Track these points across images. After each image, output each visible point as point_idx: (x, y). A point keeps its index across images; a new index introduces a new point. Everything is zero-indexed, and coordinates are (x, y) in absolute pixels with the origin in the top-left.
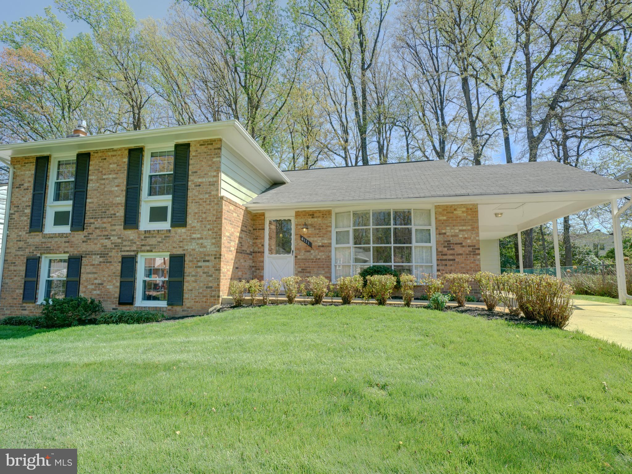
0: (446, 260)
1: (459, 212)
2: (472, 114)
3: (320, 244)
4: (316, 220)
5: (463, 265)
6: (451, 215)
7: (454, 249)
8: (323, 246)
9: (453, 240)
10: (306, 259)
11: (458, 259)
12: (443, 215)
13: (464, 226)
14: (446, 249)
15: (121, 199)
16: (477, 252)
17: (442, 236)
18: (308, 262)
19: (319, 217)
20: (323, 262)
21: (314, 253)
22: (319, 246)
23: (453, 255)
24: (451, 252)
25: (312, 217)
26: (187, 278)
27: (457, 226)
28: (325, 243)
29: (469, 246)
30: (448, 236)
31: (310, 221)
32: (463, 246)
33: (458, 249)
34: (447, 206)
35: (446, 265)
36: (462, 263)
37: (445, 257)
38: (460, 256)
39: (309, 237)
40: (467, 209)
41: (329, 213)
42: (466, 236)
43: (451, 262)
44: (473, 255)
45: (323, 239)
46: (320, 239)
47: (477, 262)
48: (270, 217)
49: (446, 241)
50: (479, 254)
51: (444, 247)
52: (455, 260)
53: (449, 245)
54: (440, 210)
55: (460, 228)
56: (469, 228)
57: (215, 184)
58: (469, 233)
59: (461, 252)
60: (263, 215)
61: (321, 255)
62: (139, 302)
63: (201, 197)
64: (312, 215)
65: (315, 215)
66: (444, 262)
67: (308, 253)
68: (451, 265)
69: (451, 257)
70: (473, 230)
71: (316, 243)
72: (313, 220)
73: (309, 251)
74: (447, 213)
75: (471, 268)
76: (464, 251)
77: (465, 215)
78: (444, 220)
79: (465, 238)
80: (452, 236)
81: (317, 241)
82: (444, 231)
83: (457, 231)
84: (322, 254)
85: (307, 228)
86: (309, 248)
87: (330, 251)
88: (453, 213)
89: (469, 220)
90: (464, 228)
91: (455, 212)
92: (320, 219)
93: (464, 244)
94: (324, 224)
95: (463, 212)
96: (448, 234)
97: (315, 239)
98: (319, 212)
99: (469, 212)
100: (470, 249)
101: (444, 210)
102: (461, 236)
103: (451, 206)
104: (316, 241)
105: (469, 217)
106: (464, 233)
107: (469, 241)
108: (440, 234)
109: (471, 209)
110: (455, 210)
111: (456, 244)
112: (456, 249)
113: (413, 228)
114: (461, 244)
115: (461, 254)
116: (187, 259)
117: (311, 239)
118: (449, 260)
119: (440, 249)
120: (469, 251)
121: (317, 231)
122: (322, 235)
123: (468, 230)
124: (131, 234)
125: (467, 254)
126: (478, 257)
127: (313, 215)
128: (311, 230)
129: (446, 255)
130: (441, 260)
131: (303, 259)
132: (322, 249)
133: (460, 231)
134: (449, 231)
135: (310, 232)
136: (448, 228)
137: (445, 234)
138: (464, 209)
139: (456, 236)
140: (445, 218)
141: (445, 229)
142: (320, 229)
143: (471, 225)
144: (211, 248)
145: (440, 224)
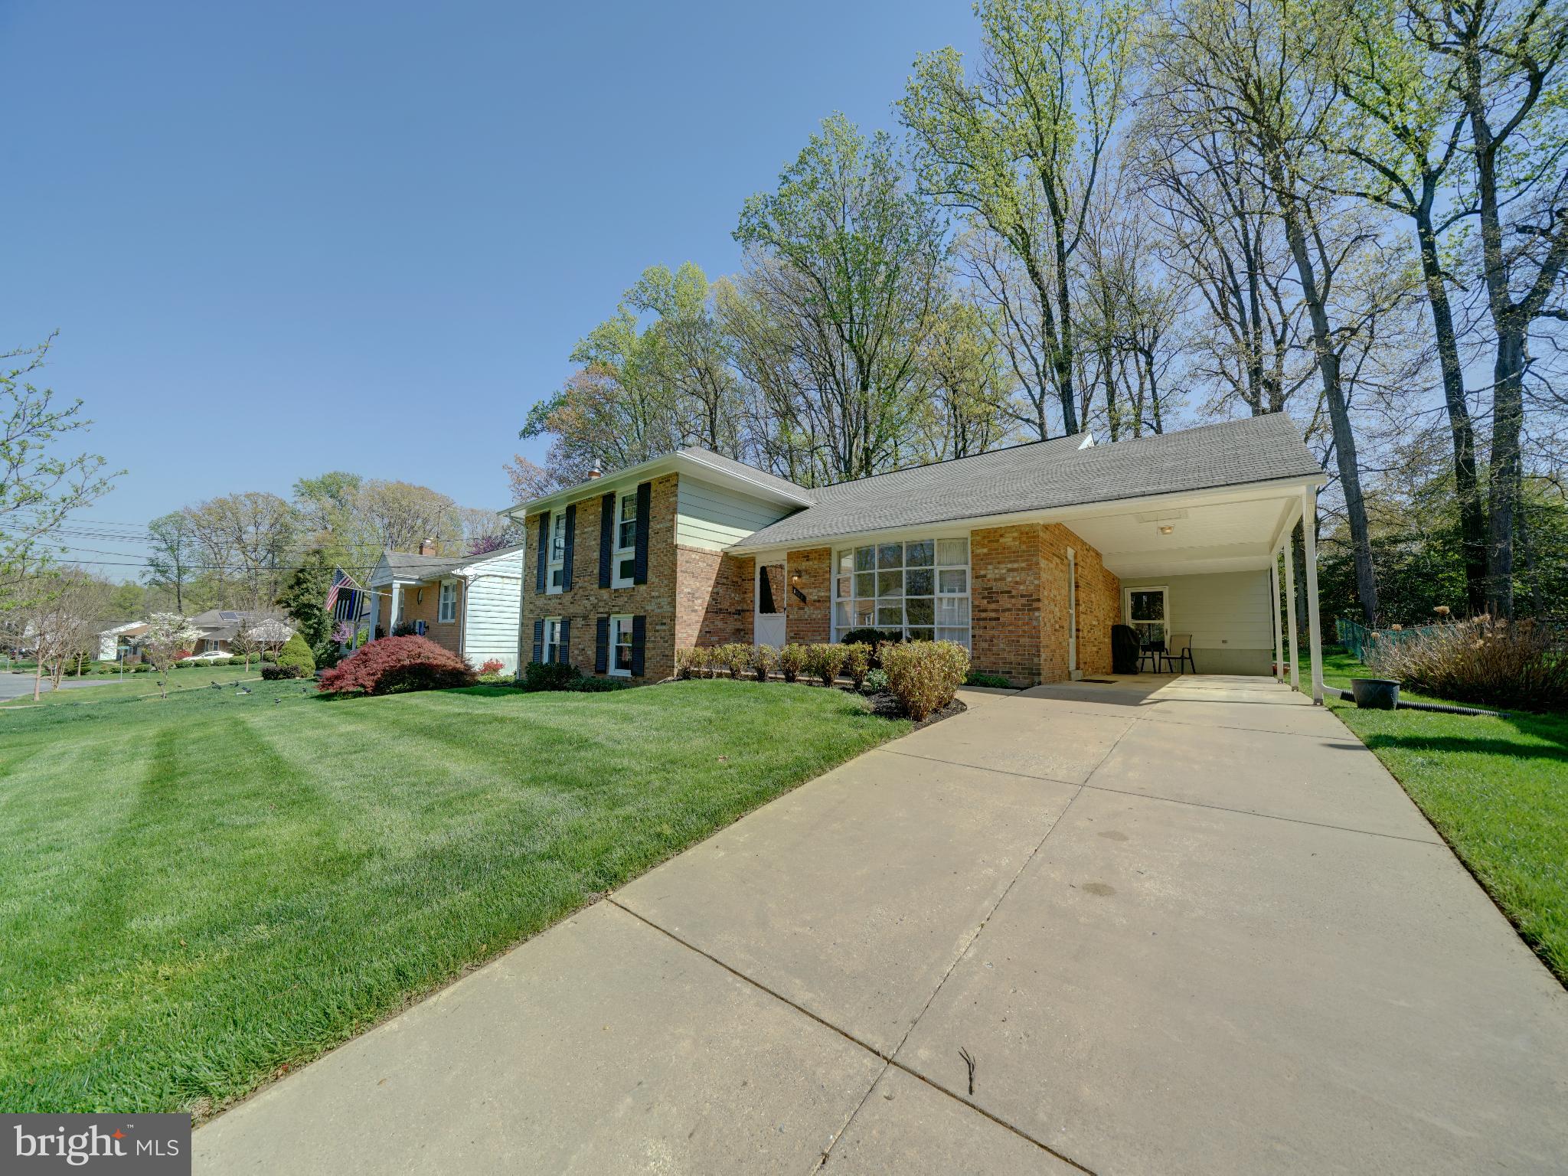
0: (985, 619)
1: (1007, 540)
3: (817, 598)
4: (810, 563)
5: (1010, 628)
6: (995, 545)
7: (998, 602)
8: (820, 601)
9: (997, 586)
10: (799, 620)
11: (1005, 617)
12: (983, 546)
13: (1014, 561)
14: (985, 601)
15: (596, 555)
16: (1035, 605)
17: (979, 580)
18: (802, 623)
19: (815, 559)
20: (818, 623)
21: (808, 611)
22: (815, 601)
23: (996, 611)
24: (993, 606)
25: (806, 560)
26: (649, 645)
27: (1004, 562)
28: (822, 597)
29: (1022, 596)
30: (989, 580)
31: (804, 565)
32: (1013, 597)
33: (1005, 602)
34: (989, 531)
35: (985, 628)
36: (1011, 624)
37: (984, 615)
38: (1007, 613)
39: (803, 588)
40: (1021, 533)
41: (827, 552)
42: (1018, 579)
43: (994, 623)
44: (1029, 610)
45: (820, 591)
46: (817, 590)
47: (1035, 623)
48: (760, 563)
49: (986, 589)
50: (1038, 609)
51: (983, 598)
52: (998, 619)
53: (990, 595)
54: (978, 538)
55: (1010, 566)
56: (1023, 565)
57: (671, 529)
58: (1023, 574)
59: (1009, 606)
60: (753, 560)
61: (817, 614)
62: (613, 671)
63: (659, 546)
64: (806, 556)
65: (811, 556)
66: (982, 623)
67: (802, 612)
68: (993, 628)
69: (993, 615)
70: (1030, 569)
71: (811, 597)
72: (806, 563)
73: (803, 609)
74: (989, 542)
75: (1024, 631)
76: (1014, 605)
77: (1017, 543)
78: (985, 554)
79: (1017, 583)
80: (995, 580)
81: (812, 594)
82: (983, 572)
83: (1004, 571)
84: (820, 612)
85: (799, 577)
86: (802, 604)
87: (829, 608)
88: (998, 541)
89: (1024, 551)
90: (1016, 566)
91: (1002, 540)
92: (817, 562)
93: (1014, 593)
94: (821, 569)
95: (1014, 539)
96: (989, 576)
97: (810, 591)
98: (816, 551)
99: (1024, 539)
100: (1024, 601)
101: (984, 538)
102: (1009, 579)
103: (995, 530)
104: (811, 594)
105: (1024, 547)
106: (1015, 574)
107: (1022, 587)
108: (977, 577)
109: (1027, 533)
110: (1001, 536)
111: (1002, 592)
112: (1001, 602)
113: (937, 569)
114: (1010, 592)
115: (1009, 610)
116: (648, 620)
117: (804, 592)
118: (992, 619)
119: (976, 603)
120: (1023, 605)
121: (812, 580)
122: (819, 585)
123: (1022, 569)
124: (605, 594)
125: (1019, 610)
126: (1037, 614)
127: (808, 556)
128: (805, 578)
129: (985, 611)
130: (978, 619)
131: (795, 620)
132: (819, 604)
133: (1009, 570)
134: (991, 573)
135: (804, 581)
136: (990, 567)
137: (985, 576)
138: (1016, 534)
139: (1002, 579)
140: (985, 550)
141: (986, 569)
142: (817, 576)
143: (1027, 560)
144: (667, 608)
145: (979, 561)
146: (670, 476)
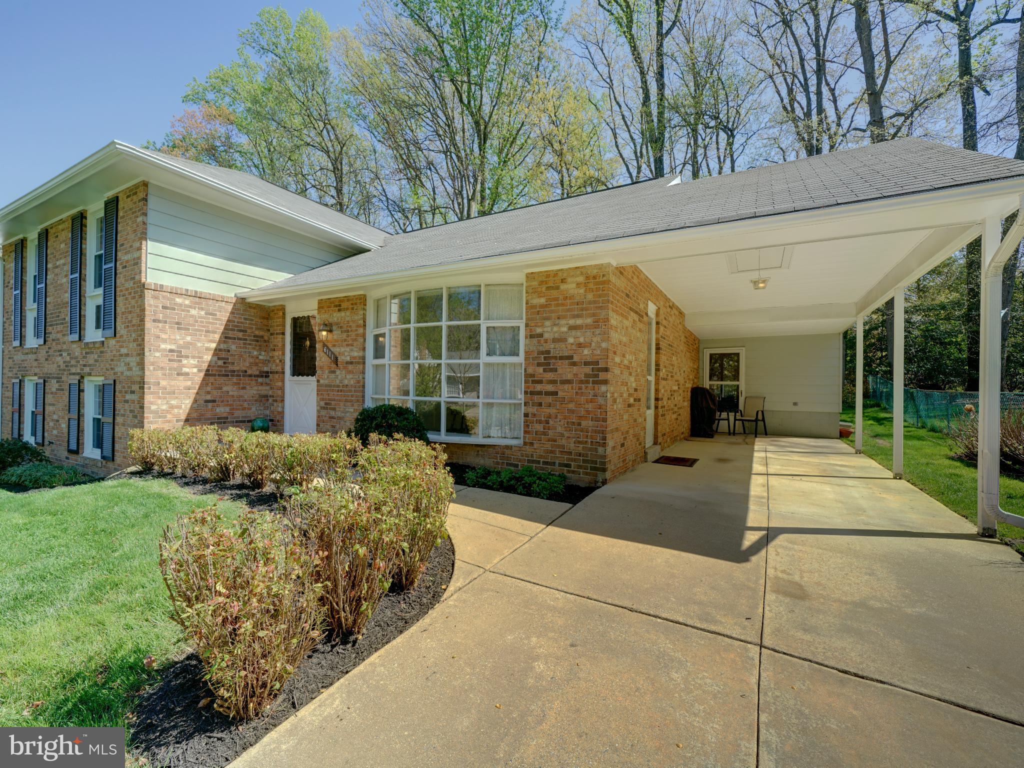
0: (540, 393)
1: (570, 287)
2: (873, 78)
3: (348, 359)
4: (343, 314)
5: (571, 406)
6: (554, 293)
7: (556, 370)
8: (351, 363)
9: (556, 350)
10: (330, 386)
11: (564, 391)
12: (541, 295)
13: (578, 316)
14: (541, 370)
16: (602, 376)
17: (535, 341)
18: (333, 391)
19: (347, 309)
20: (350, 391)
21: (340, 375)
22: (347, 363)
23: (553, 382)
24: (550, 376)
25: (339, 310)
27: (565, 317)
28: (355, 358)
29: (586, 364)
30: (546, 341)
31: (336, 317)
32: (574, 364)
33: (565, 371)
34: (548, 274)
35: (540, 404)
36: (571, 401)
37: (539, 387)
38: (566, 386)
39: (334, 346)
40: (588, 278)
41: (362, 300)
42: (582, 340)
43: (550, 399)
44: (594, 382)
45: (352, 350)
46: (348, 349)
47: (601, 401)
48: (291, 312)
49: (542, 353)
50: (605, 382)
51: (539, 365)
52: (556, 393)
53: (547, 360)
54: (535, 283)
55: (572, 322)
56: (589, 321)
58: (589, 334)
59: (569, 377)
60: (283, 309)
61: (349, 379)
62: (88, 451)
63: (127, 285)
65: (344, 305)
66: (536, 398)
67: (333, 376)
68: (550, 405)
69: (550, 388)
70: (597, 327)
71: (343, 358)
72: (339, 314)
73: (334, 372)
74: (548, 288)
75: (588, 412)
76: (576, 375)
77: (582, 291)
78: (542, 306)
79: (580, 345)
80: (555, 340)
81: (345, 354)
82: (539, 330)
83: (565, 329)
84: (351, 376)
85: (330, 331)
86: (334, 367)
87: (365, 372)
88: (558, 288)
89: (590, 302)
90: (579, 322)
91: (563, 287)
92: (348, 313)
93: (576, 359)
94: (353, 321)
95: (579, 285)
96: (546, 336)
97: (343, 349)
98: (348, 299)
99: (591, 286)
100: (588, 370)
101: (541, 283)
102: (571, 340)
103: (556, 273)
104: (343, 354)
105: (590, 297)
106: (579, 333)
107: (586, 352)
108: (532, 337)
109: (594, 278)
110: (563, 281)
111: (561, 358)
112: (560, 371)
113: (484, 324)
114: (571, 357)
115: (569, 382)
116: (118, 385)
117: (336, 350)
118: (548, 393)
119: (530, 371)
120: (586, 375)
121: (344, 336)
122: (350, 342)
123: (587, 326)
124: (76, 348)
125: (581, 382)
126: (603, 388)
127: (340, 306)
128: (336, 334)
129: (540, 382)
130: (532, 393)
131: (326, 386)
132: (350, 367)
133: (572, 328)
134: (549, 330)
135: (335, 337)
136: (548, 323)
137: (541, 335)
138: (581, 279)
139: (561, 340)
140: (543, 301)
141: (543, 326)
142: (348, 331)
143: (594, 315)
144: (136, 371)
145: (535, 314)
146: (136, 186)
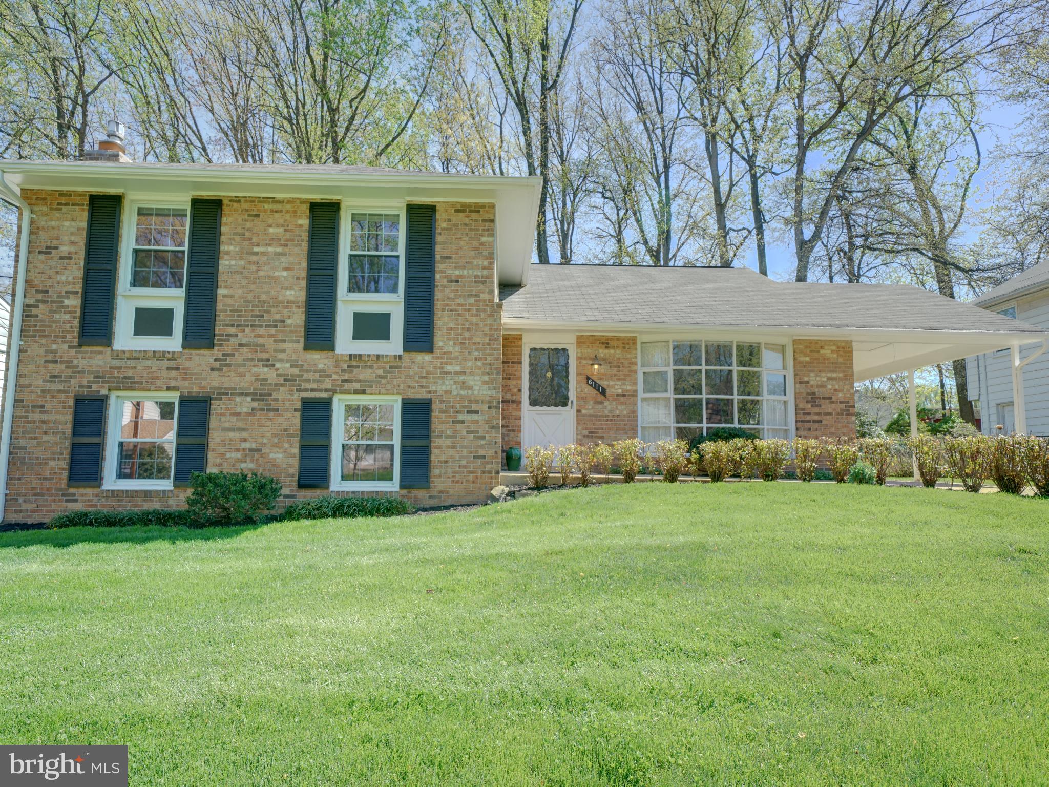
0: (809, 421)
1: (827, 352)
3: (620, 391)
4: (612, 351)
6: (816, 355)
7: (820, 406)
8: (624, 395)
9: (820, 392)
10: (596, 416)
11: (826, 420)
12: (805, 355)
13: (833, 372)
14: (809, 405)
15: (297, 293)
16: (852, 410)
17: (803, 385)
18: (600, 420)
19: (617, 347)
20: (623, 421)
21: (609, 406)
22: (618, 395)
23: (819, 414)
24: (816, 410)
25: (606, 347)
26: (436, 442)
27: (824, 371)
28: (627, 391)
29: (841, 402)
30: (812, 386)
31: (602, 352)
32: (833, 402)
33: (827, 407)
34: (811, 342)
35: (810, 429)
36: (832, 426)
37: (808, 418)
38: (828, 417)
39: (601, 379)
40: (838, 347)
41: (634, 340)
42: (837, 387)
43: (817, 425)
44: (846, 415)
45: (624, 384)
46: (619, 383)
48: (529, 343)
49: (810, 394)
50: (854, 414)
51: (807, 402)
52: (821, 422)
53: (813, 399)
54: (800, 347)
55: (829, 375)
56: (841, 375)
58: (841, 383)
59: (830, 410)
60: (519, 338)
61: (622, 410)
62: (337, 485)
63: (461, 301)
64: (606, 343)
65: (611, 344)
66: (806, 425)
67: (600, 406)
68: (816, 430)
69: (816, 418)
70: (846, 379)
71: (613, 390)
72: (607, 351)
73: (601, 403)
74: (811, 351)
76: (835, 409)
77: (835, 356)
78: (807, 362)
79: (836, 390)
80: (818, 386)
81: (615, 387)
82: (806, 379)
83: (825, 379)
84: (623, 407)
86: (600, 397)
87: (636, 404)
88: (818, 352)
89: (841, 363)
90: (834, 375)
91: (822, 351)
92: (618, 351)
93: (833, 399)
94: (626, 359)
95: (833, 351)
96: (812, 383)
97: (612, 383)
98: (618, 338)
99: (841, 353)
100: (842, 406)
101: (806, 347)
102: (829, 387)
103: (817, 342)
104: (613, 387)
105: (841, 360)
106: (834, 382)
107: (840, 395)
108: (801, 383)
109: (843, 348)
110: (822, 347)
111: (824, 398)
112: (823, 407)
113: (764, 372)
114: (830, 398)
115: (830, 414)
116: (436, 407)
117: (604, 383)
118: (814, 422)
119: (801, 406)
120: (841, 410)
121: (615, 371)
122: (622, 377)
123: (840, 379)
124: (318, 359)
125: (838, 414)
126: (853, 418)
127: (608, 343)
128: (605, 369)
129: (809, 414)
130: (803, 421)
131: (590, 415)
132: (622, 399)
133: (829, 379)
134: (813, 379)
135: (602, 371)
136: (812, 374)
137: (808, 382)
138: (834, 348)
139: (823, 386)
140: (807, 359)
141: (809, 376)
142: (619, 367)
143: (844, 372)
145: (800, 370)
